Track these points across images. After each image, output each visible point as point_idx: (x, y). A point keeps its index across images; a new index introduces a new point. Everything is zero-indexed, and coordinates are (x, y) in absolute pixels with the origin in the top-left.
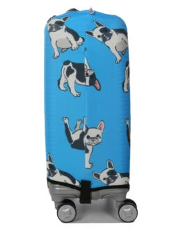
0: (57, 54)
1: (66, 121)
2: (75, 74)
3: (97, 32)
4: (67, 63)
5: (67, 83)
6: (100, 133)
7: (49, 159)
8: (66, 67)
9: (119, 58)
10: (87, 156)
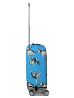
0: (29, 56)
1: (32, 72)
2: (34, 61)
3: (39, 51)
4: (31, 58)
5: (32, 63)
6: (40, 74)
7: (27, 81)
8: (31, 59)
9: (44, 57)
10: (37, 80)
